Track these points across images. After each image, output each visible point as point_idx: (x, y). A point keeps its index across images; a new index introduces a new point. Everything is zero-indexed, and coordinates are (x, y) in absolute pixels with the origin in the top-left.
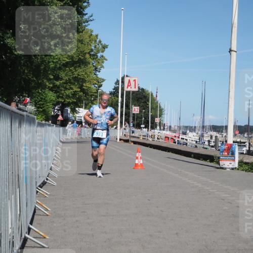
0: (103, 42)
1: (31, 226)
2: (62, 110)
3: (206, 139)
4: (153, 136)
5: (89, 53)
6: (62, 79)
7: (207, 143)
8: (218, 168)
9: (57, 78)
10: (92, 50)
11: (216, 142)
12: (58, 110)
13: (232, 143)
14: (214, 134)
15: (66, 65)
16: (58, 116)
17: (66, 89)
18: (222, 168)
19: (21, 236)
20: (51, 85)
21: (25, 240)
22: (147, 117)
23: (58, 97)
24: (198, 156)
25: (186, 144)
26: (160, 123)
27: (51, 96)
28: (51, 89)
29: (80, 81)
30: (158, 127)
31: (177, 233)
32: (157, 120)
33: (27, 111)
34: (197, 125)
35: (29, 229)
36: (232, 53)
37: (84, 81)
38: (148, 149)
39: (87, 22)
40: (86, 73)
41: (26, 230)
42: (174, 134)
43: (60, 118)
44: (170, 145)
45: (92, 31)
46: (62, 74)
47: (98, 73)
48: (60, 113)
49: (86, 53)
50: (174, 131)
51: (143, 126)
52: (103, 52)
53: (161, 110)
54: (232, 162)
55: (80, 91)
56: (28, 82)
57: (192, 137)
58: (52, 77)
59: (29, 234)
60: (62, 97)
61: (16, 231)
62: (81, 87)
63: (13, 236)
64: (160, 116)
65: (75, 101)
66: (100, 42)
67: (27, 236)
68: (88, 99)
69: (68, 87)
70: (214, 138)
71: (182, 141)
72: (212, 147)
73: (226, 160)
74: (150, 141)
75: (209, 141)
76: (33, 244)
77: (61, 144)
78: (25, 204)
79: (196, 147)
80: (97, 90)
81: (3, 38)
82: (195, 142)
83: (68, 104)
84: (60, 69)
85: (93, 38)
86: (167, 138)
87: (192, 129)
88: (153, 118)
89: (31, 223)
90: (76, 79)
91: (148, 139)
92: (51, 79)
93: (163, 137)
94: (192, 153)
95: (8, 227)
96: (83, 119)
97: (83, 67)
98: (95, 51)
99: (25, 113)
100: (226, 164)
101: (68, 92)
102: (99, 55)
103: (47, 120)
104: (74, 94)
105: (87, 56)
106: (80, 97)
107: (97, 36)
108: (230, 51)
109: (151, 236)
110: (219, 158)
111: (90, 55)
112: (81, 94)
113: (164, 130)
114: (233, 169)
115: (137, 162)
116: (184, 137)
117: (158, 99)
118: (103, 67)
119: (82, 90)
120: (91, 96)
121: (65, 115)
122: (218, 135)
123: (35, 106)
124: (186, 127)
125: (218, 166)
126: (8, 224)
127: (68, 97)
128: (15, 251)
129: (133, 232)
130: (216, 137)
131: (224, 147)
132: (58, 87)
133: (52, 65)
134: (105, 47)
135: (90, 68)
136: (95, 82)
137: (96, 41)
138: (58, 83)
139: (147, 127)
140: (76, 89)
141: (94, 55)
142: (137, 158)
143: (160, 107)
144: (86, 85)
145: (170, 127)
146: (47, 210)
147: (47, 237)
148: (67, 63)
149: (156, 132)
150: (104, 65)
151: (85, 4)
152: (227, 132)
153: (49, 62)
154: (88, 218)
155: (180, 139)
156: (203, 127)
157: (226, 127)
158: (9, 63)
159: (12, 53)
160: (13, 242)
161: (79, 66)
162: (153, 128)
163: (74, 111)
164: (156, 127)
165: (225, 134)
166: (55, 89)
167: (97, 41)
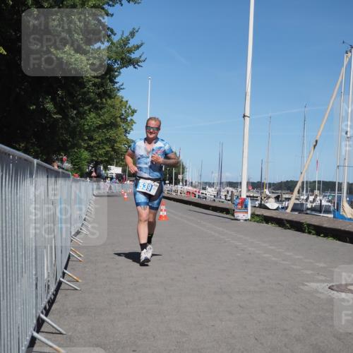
0: (132, 108)
1: (65, 271)
2: (96, 167)
3: (223, 193)
4: (176, 191)
5: (120, 117)
6: (95, 140)
7: (223, 197)
8: (232, 219)
9: (91, 139)
10: (123, 115)
11: (232, 196)
12: (92, 167)
13: (245, 197)
14: (230, 189)
15: (99, 127)
16: (91, 172)
17: (99, 148)
18: (237, 220)
19: (56, 279)
20: (86, 145)
21: (60, 283)
22: (171, 174)
23: (92, 156)
24: (215, 209)
25: (206, 198)
26: (182, 179)
27: (86, 154)
28: (86, 149)
29: (111, 142)
30: (181, 183)
31: (195, 278)
32: (180, 177)
33: (63, 169)
34: (215, 181)
35: (64, 274)
36: (246, 118)
37: (115, 141)
38: (172, 202)
39: (118, 90)
40: (117, 135)
41: (61, 274)
42: (195, 189)
43: (94, 174)
44: (192, 199)
45: (122, 98)
46: (96, 136)
47: (127, 135)
48: (93, 170)
49: (117, 117)
50: (195, 187)
51: (167, 182)
52: (132, 116)
53: (183, 168)
54: (246, 215)
55: (112, 151)
56: (65, 142)
57: (211, 192)
58: (86, 138)
59: (63, 278)
60: (96, 156)
61: (51, 276)
62: (112, 147)
63: (49, 281)
64: (183, 173)
65: (107, 159)
66: (130, 107)
67: (62, 279)
68: (118, 158)
69: (101, 147)
70: (230, 193)
71: (202, 196)
72: (229, 200)
73: (240, 212)
74: (174, 195)
75: (226, 196)
76: (67, 287)
77: (94, 197)
78: (60, 251)
79: (214, 200)
80: (127, 150)
81: (42, 102)
82: (213, 197)
83: (101, 162)
84: (94, 131)
85: (123, 104)
86: (188, 192)
87: (211, 185)
88: (177, 175)
89: (66, 268)
90: (109, 140)
91: (171, 194)
92: (86, 140)
93: (185, 192)
94: (210, 206)
95: (44, 272)
96: (114, 175)
97: (114, 129)
98: (125, 115)
99: (61, 170)
100: (240, 216)
101: (101, 152)
102: (129, 119)
103: (82, 176)
104: (107, 153)
105: (119, 119)
106: (111, 155)
107: (127, 102)
108: (244, 116)
109: (172, 280)
110: (234, 210)
111: (121, 118)
112: (113, 153)
113: (186, 185)
114: (246, 220)
115: (161, 213)
116: (204, 192)
117: (181, 158)
118: (132, 129)
119: (114, 150)
120: (122, 155)
121: (98, 171)
122: (234, 190)
123: (72, 163)
124: (206, 183)
125: (233, 218)
126: (44, 269)
127: (101, 155)
128: (50, 293)
129: (157, 276)
130: (232, 192)
131: (238, 201)
132: (92, 147)
133: (86, 128)
134: (134, 112)
135: (121, 130)
136: (125, 142)
137: (126, 106)
138: (92, 143)
139: (171, 183)
140: (108, 149)
141: (124, 119)
142: (161, 210)
143: (183, 165)
144: (117, 145)
145: (192, 183)
146: (80, 256)
147: (80, 281)
148: (100, 125)
149: (179, 187)
150: (133, 127)
151: (116, 73)
152: (241, 188)
153: (84, 125)
154: (117, 264)
155: (200, 194)
156: (221, 183)
157: (241, 183)
158: (48, 125)
159: (50, 116)
160: (49, 286)
161: (111, 128)
162: (176, 184)
163: (106, 168)
164: (179, 183)
165: (239, 190)
166: (89, 149)
167: (128, 106)
